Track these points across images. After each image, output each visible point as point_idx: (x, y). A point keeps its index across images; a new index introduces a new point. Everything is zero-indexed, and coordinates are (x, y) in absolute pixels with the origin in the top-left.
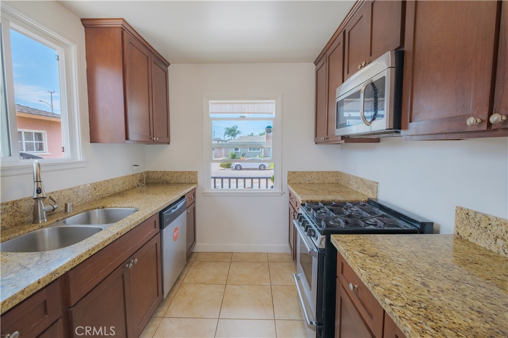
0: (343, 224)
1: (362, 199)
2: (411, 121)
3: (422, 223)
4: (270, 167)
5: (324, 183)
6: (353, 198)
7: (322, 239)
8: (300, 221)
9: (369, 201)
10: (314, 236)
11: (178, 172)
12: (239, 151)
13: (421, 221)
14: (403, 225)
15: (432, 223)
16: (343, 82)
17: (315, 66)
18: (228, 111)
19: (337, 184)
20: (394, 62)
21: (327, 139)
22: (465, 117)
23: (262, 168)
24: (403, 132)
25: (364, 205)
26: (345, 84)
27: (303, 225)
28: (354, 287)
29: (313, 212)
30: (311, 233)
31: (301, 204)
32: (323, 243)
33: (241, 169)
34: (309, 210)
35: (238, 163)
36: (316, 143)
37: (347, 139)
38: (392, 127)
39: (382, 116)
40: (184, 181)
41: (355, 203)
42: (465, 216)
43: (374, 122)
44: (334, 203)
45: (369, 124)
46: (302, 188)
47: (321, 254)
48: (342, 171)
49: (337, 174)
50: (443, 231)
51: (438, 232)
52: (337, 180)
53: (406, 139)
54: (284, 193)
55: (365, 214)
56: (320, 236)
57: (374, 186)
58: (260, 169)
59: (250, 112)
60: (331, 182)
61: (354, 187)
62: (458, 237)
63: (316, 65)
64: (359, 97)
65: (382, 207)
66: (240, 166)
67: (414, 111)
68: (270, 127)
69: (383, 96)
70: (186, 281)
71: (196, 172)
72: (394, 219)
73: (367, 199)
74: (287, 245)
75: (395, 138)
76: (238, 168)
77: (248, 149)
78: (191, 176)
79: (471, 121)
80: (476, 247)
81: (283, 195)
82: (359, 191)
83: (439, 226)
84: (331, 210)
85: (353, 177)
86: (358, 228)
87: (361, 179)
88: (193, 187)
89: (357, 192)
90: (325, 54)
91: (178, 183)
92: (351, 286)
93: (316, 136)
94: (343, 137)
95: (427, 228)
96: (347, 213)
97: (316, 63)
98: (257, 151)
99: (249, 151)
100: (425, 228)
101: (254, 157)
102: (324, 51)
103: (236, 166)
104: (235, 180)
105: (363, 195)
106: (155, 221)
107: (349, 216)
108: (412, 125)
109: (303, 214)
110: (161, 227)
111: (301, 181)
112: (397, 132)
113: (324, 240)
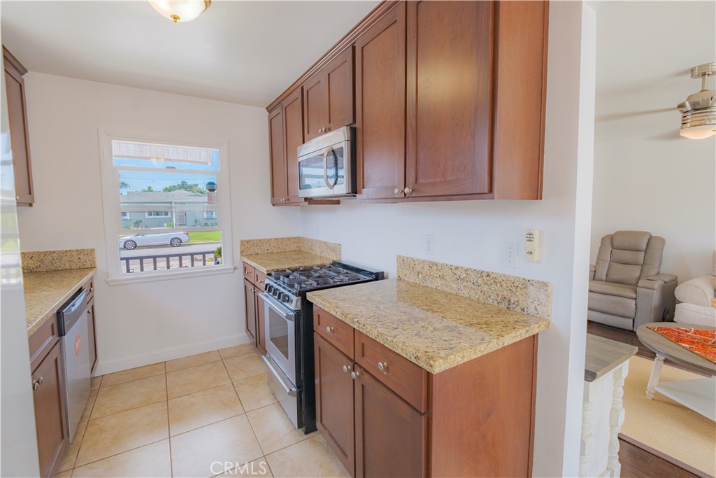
0: (315, 284)
1: (328, 263)
2: (363, 188)
3: (376, 273)
4: (189, 240)
5: (284, 252)
6: (319, 262)
7: (297, 301)
8: (270, 291)
9: (335, 263)
10: (288, 301)
11: (54, 252)
12: (128, 217)
13: (375, 272)
14: (362, 277)
15: (383, 273)
16: (304, 143)
17: (268, 113)
18: (133, 155)
19: (299, 251)
20: (349, 135)
21: (288, 200)
22: (394, 188)
23: (176, 242)
24: (358, 195)
25: (330, 267)
26: (305, 145)
27: (274, 294)
28: (331, 329)
29: (283, 279)
30: (284, 299)
31: (268, 274)
32: (299, 304)
33: (136, 247)
34: (278, 279)
35: (128, 238)
36: (273, 205)
37: (309, 200)
38: (350, 192)
39: (343, 177)
40: (67, 266)
41: (322, 267)
42: (402, 261)
43: (336, 186)
44: (301, 269)
45: (332, 187)
46: (262, 259)
47: (298, 315)
48: (304, 237)
49: (298, 240)
50: (390, 277)
51: (387, 278)
52: (299, 246)
53: (361, 203)
54: (235, 268)
55: (332, 273)
56: (294, 298)
57: (336, 248)
58: (172, 245)
59: (172, 158)
60: (292, 249)
61: (318, 252)
62: (399, 279)
63: (270, 112)
64: (321, 160)
65: (345, 267)
66: (134, 242)
67: (365, 180)
68: (213, 183)
69: (342, 157)
70: (94, 415)
71: (93, 250)
72: (354, 274)
73: (332, 262)
74: (244, 333)
75: (353, 201)
76: (130, 245)
77: (147, 214)
78: (81, 256)
79: (396, 191)
80: (408, 283)
81: (235, 271)
82: (323, 255)
83: (387, 274)
84: (300, 274)
85: (316, 241)
86: (328, 285)
87: (324, 243)
88: (91, 273)
89: (321, 257)
90: (279, 103)
91: (55, 270)
92: (328, 329)
93: (273, 196)
94: (306, 199)
95: (380, 276)
96: (317, 275)
97: (270, 109)
98: (164, 217)
99: (147, 216)
100: (378, 276)
101: (158, 226)
102: (279, 100)
103: (125, 243)
104: (152, 259)
105: (328, 259)
106: (52, 325)
107: (319, 277)
108: (364, 191)
109: (272, 284)
110: (61, 333)
111: (257, 251)
112: (354, 196)
113: (300, 301)
